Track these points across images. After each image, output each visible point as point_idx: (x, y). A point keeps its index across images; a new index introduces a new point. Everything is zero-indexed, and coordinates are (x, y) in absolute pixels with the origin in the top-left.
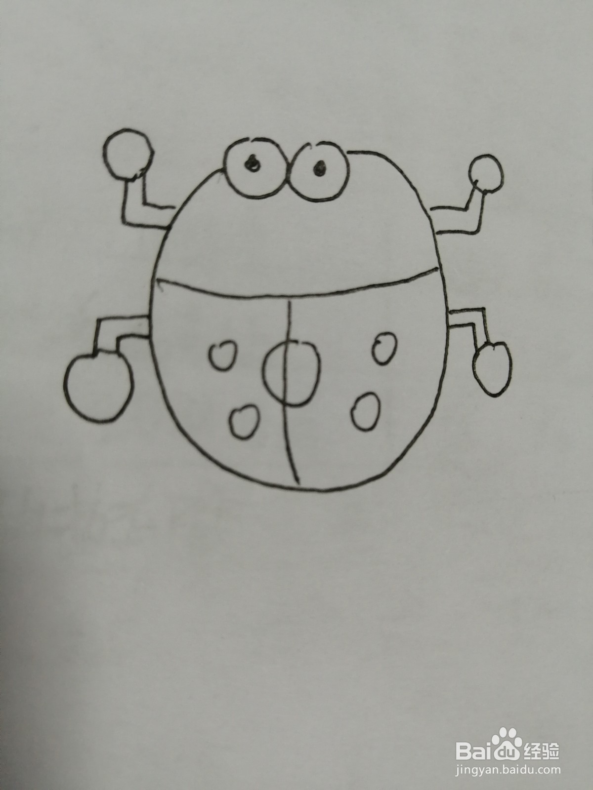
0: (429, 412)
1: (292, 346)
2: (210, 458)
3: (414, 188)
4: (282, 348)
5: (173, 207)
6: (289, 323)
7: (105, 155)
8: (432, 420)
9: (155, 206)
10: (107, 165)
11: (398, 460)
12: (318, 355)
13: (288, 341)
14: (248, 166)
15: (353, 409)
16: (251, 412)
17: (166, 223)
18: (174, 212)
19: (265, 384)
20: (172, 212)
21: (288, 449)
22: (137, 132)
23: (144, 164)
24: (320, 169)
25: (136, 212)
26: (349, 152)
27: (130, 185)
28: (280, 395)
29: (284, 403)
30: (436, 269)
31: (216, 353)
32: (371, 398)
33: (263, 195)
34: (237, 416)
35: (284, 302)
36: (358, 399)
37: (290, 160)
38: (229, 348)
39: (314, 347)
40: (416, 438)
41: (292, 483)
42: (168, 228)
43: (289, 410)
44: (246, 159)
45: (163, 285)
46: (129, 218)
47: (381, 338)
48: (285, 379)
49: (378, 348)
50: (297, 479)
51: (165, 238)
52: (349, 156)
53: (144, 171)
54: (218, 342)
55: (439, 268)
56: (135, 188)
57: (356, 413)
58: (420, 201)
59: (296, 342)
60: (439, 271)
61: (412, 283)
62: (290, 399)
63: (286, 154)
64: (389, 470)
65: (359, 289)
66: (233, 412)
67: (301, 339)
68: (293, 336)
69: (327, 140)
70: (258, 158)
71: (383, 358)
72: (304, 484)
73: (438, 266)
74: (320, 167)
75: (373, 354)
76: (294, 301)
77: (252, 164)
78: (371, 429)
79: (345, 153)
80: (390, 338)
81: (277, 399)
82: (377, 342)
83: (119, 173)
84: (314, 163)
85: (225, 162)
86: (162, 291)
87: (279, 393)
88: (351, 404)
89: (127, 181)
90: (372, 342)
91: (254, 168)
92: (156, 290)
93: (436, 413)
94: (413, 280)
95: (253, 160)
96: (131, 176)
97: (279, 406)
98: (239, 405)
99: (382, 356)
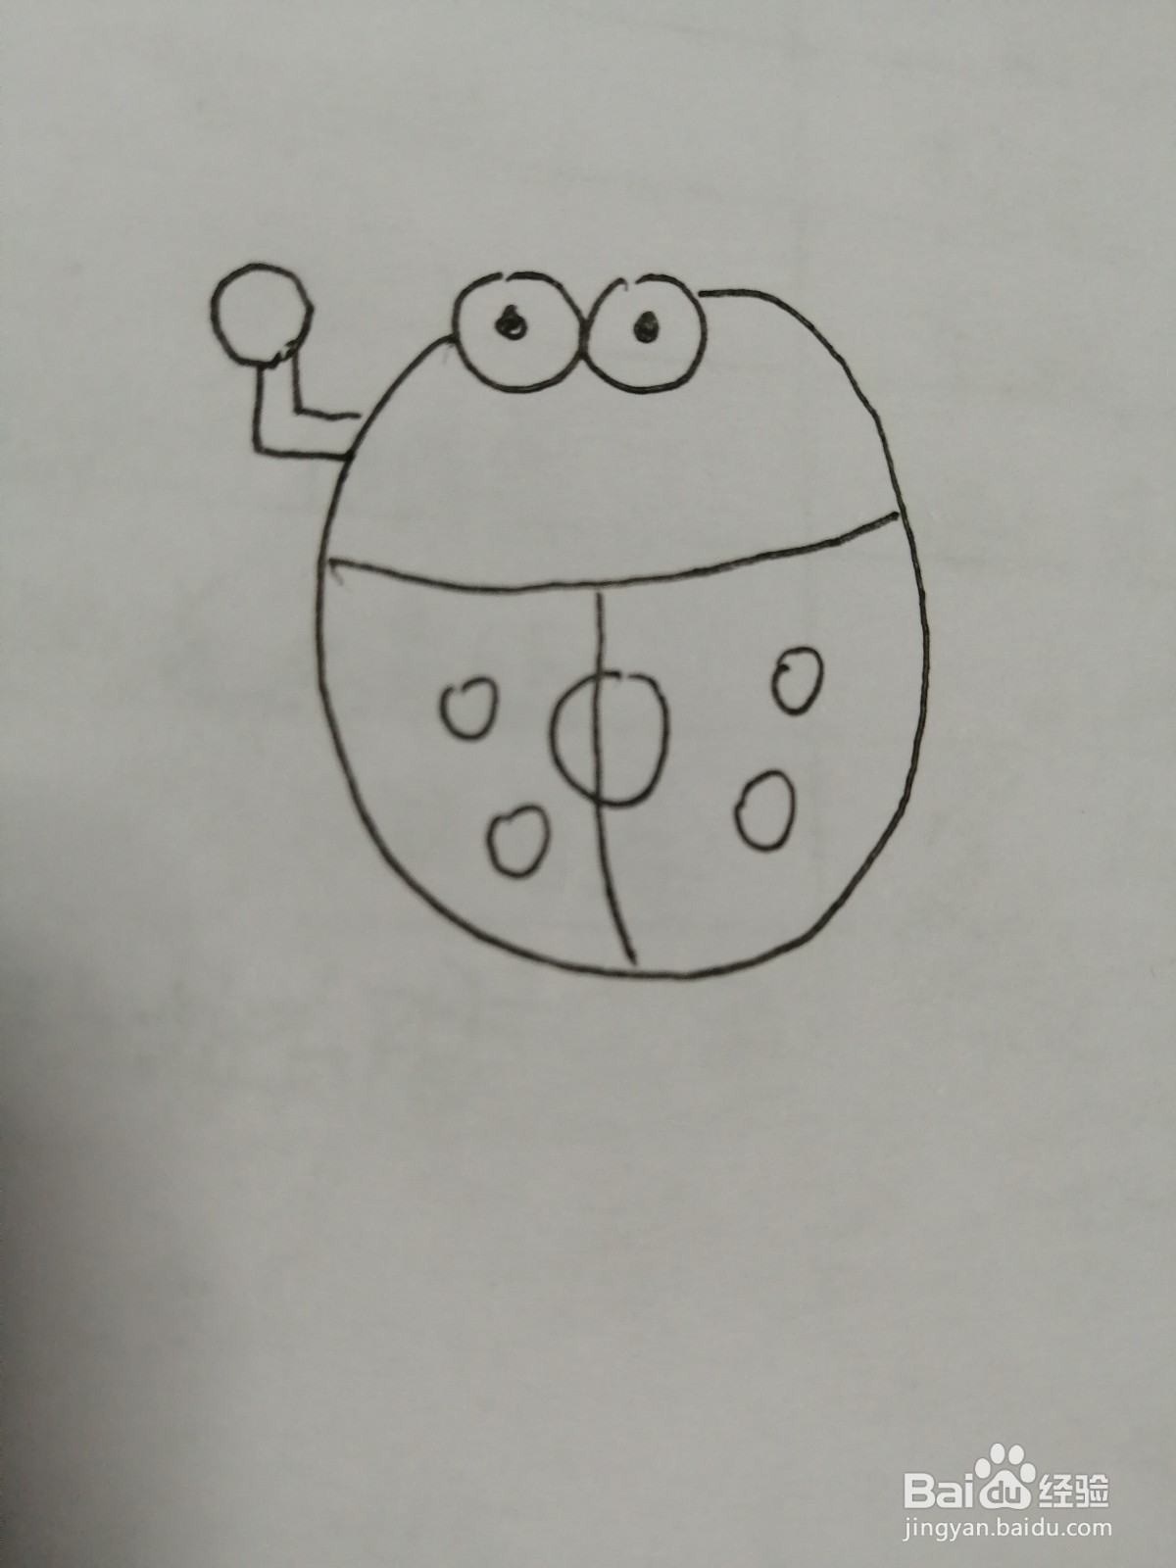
0: (895, 807)
1: (608, 684)
2: (453, 918)
3: (839, 359)
4: (588, 689)
5: (356, 416)
6: (601, 639)
7: (215, 318)
8: (902, 823)
9: (318, 414)
10: (221, 336)
11: (835, 907)
12: (662, 699)
13: (600, 674)
14: (503, 329)
15: (740, 805)
16: (532, 820)
17: (342, 447)
18: (358, 424)
19: (558, 762)
20: (355, 426)
21: (610, 893)
22: (278, 270)
23: (293, 333)
24: (646, 329)
25: (282, 427)
26: (703, 294)
27: (268, 374)
28: (589, 784)
29: (598, 800)
30: (893, 516)
31: (455, 703)
32: (775, 783)
33: (535, 385)
34: (502, 830)
35: (588, 595)
36: (749, 786)
37: (586, 314)
38: (482, 692)
39: (653, 683)
40: (870, 860)
41: (620, 962)
42: (348, 457)
43: (609, 814)
44: (497, 314)
45: (342, 570)
46: (268, 441)
47: (789, 660)
48: (597, 750)
49: (785, 679)
50: (630, 954)
51: (342, 477)
52: (703, 301)
53: (294, 347)
54: (458, 681)
55: (901, 514)
56: (278, 380)
57: (745, 813)
58: (854, 383)
59: (616, 674)
60: (900, 519)
61: (847, 546)
62: (610, 792)
63: (578, 302)
64: (818, 928)
65: (739, 562)
66: (495, 822)
67: (626, 668)
68: (609, 664)
69: (657, 271)
70: (521, 312)
71: (795, 700)
72: (645, 964)
73: (898, 510)
74: (649, 326)
75: (775, 692)
76: (610, 595)
77: (511, 324)
78: (778, 845)
79: (696, 295)
80: (808, 659)
81: (583, 792)
82: (782, 668)
83: (244, 351)
84: (633, 317)
85: (455, 323)
86: (341, 582)
87: (586, 779)
88: (735, 796)
89: (261, 366)
90: (772, 667)
91: (514, 332)
92: (329, 581)
93: (909, 807)
94: (849, 540)
95: (511, 317)
96: (267, 355)
97: (587, 807)
98: (506, 808)
99: (795, 696)
